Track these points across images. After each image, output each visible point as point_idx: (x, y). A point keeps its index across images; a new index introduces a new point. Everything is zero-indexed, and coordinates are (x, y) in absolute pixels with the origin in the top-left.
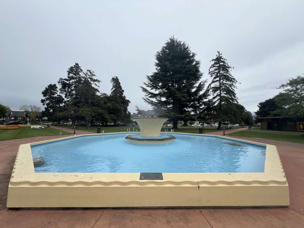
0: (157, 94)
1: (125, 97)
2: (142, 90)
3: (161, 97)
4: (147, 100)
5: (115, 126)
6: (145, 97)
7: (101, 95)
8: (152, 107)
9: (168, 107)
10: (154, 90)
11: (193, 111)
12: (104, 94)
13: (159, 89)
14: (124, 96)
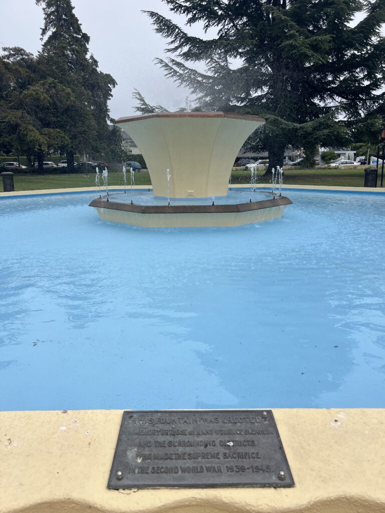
0: (214, 41)
1: (95, 62)
2: (156, 27)
3: (226, 52)
4: (175, 68)
5: (70, 170)
6: (167, 57)
7: (8, 57)
8: (194, 97)
9: (254, 94)
10: (201, 23)
11: (344, 108)
12: (18, 51)
13: (220, 19)
14: (92, 57)
